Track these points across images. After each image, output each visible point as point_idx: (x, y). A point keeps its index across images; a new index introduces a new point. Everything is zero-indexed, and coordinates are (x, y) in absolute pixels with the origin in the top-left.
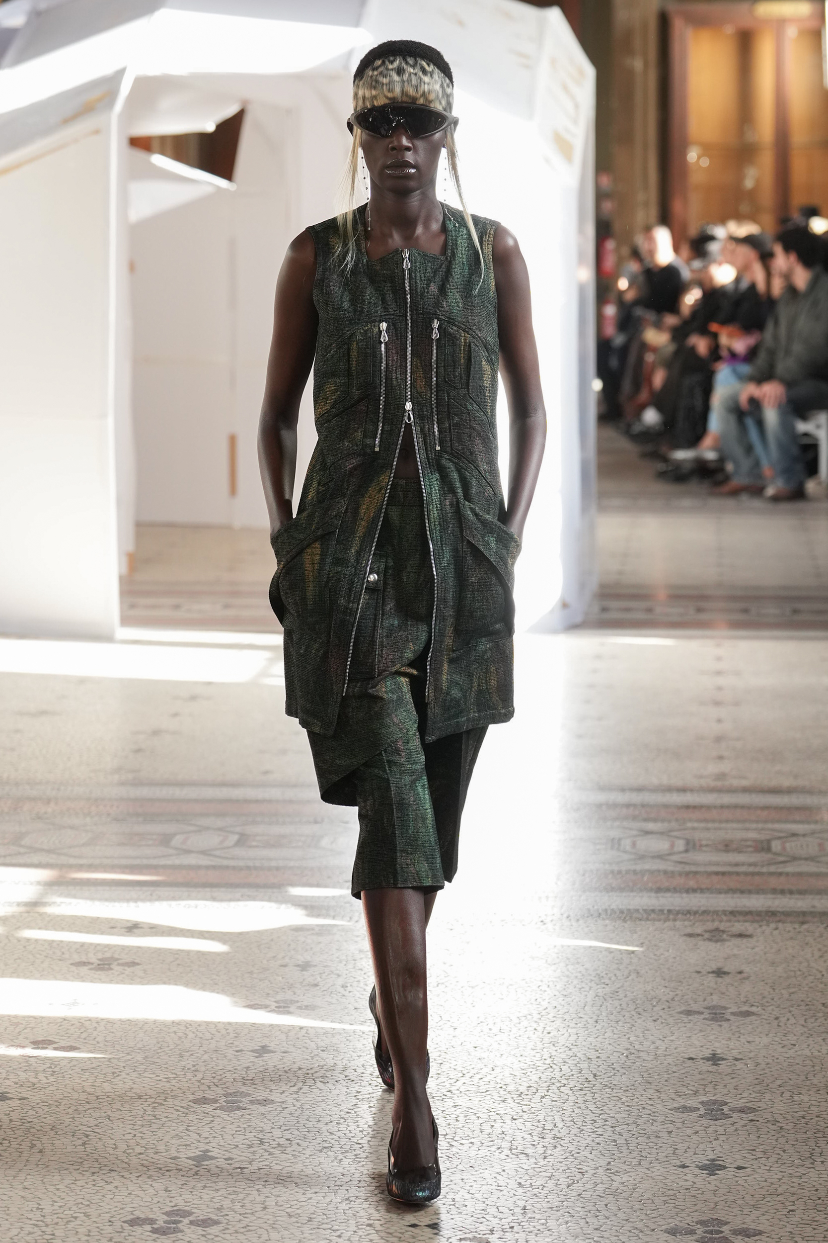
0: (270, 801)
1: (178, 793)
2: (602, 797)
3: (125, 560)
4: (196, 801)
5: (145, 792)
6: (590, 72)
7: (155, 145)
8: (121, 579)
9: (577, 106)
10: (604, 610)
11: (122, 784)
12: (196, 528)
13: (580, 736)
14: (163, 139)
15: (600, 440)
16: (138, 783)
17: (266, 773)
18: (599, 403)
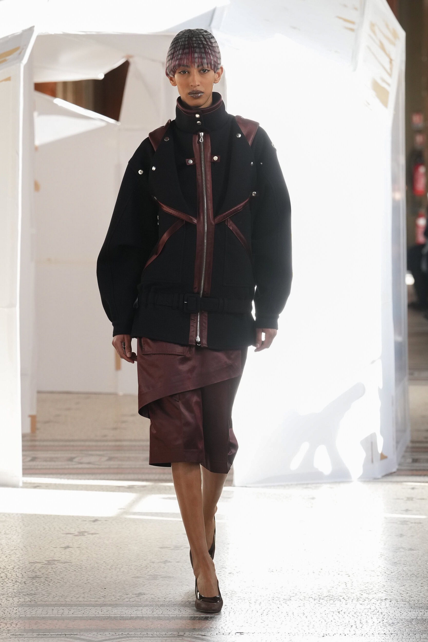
0: (142, 618)
1: (67, 612)
2: (413, 614)
3: (28, 421)
4: (81, 618)
5: (39, 612)
6: (402, 34)
7: (60, 90)
8: (24, 436)
9: (391, 61)
10: (415, 461)
11: (21, 605)
12: (88, 395)
13: (395, 564)
14: (65, 84)
15: (410, 325)
16: (33, 605)
17: (140, 594)
18: (409, 295)
